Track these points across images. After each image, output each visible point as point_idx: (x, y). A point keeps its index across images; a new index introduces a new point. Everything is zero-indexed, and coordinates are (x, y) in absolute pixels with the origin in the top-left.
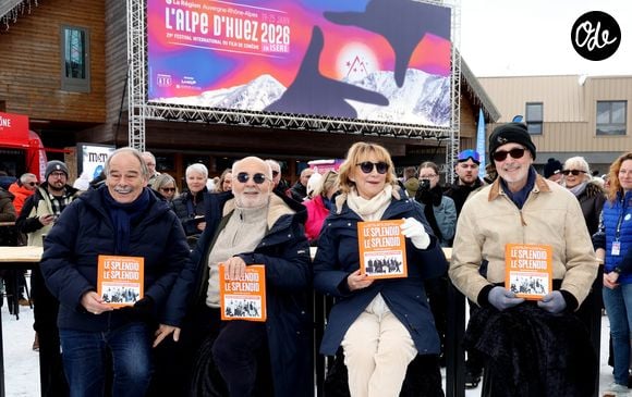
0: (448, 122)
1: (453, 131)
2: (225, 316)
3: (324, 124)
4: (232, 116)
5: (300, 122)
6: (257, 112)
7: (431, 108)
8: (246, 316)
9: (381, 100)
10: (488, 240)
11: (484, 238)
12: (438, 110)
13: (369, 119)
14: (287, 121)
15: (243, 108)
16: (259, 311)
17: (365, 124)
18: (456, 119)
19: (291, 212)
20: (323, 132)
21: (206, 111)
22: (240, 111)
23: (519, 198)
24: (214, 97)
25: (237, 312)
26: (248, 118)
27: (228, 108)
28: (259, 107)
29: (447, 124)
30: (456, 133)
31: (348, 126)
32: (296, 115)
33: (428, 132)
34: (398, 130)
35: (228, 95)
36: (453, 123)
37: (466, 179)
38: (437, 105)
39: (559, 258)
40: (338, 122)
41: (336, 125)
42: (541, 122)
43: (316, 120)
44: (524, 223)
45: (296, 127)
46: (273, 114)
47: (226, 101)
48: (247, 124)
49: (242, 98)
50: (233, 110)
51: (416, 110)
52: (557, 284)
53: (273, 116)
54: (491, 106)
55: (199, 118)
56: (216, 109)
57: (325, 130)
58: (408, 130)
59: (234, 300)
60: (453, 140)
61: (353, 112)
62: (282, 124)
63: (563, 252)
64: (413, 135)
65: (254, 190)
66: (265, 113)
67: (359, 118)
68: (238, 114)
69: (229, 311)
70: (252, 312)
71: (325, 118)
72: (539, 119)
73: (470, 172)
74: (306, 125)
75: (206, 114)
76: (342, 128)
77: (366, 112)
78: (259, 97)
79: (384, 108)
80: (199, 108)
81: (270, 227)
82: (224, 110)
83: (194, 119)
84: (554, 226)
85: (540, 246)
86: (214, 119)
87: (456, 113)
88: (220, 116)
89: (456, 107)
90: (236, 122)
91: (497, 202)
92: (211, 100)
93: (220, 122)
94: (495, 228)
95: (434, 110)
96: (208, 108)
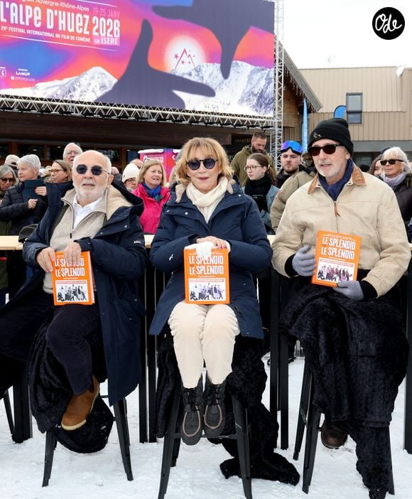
0: (272, 112)
1: (276, 121)
2: (57, 302)
3: (154, 114)
4: (65, 107)
5: (130, 112)
6: (89, 103)
7: (256, 99)
9: (207, 91)
10: (307, 230)
11: (304, 228)
12: (262, 101)
13: (197, 110)
14: (118, 111)
15: (75, 99)
16: (87, 295)
17: (193, 114)
18: (279, 109)
19: (128, 205)
20: (153, 122)
21: (40, 102)
22: (73, 102)
23: (334, 190)
24: (48, 88)
25: (68, 297)
26: (80, 109)
27: (61, 99)
28: (91, 97)
29: (271, 114)
30: (279, 123)
31: (176, 116)
32: (126, 106)
33: (253, 122)
34: (224, 120)
35: (61, 87)
36: (277, 112)
37: (286, 168)
38: (261, 96)
40: (166, 112)
41: (166, 115)
42: (361, 112)
43: (145, 111)
44: (337, 215)
45: (127, 117)
46: (104, 104)
47: (59, 92)
48: (79, 114)
49: (74, 89)
50: (66, 101)
51: (242, 101)
53: (103, 107)
54: (313, 96)
55: (34, 108)
56: (50, 100)
57: (154, 120)
58: (234, 121)
59: (64, 286)
60: (277, 129)
61: (181, 102)
62: (113, 114)
63: (377, 242)
64: (238, 125)
65: (91, 182)
66: (97, 104)
67: (187, 109)
68: (71, 104)
69: (60, 296)
70: (80, 296)
71: (154, 109)
72: (359, 109)
73: (289, 162)
74: (136, 115)
75: (40, 105)
76: (171, 118)
77: (194, 103)
78: (90, 88)
79: (211, 99)
80: (33, 99)
81: (108, 218)
82: (58, 101)
83: (29, 109)
84: (367, 218)
86: (47, 110)
87: (280, 103)
88: (53, 106)
89: (280, 98)
90: (69, 113)
91: (315, 195)
92: (44, 91)
93: (54, 112)
95: (258, 101)
96: (42, 99)
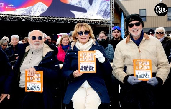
0: (110, 18)
1: (111, 21)
2: (27, 90)
3: (63, 20)
4: (28, 18)
5: (53, 20)
6: (37, 16)
7: (103, 13)
8: (35, 90)
10: (126, 58)
11: (125, 58)
12: (105, 13)
13: (80, 18)
14: (49, 19)
15: (32, 15)
16: (40, 89)
17: (78, 20)
18: (113, 16)
21: (18, 16)
22: (31, 16)
23: (138, 42)
24: (21, 11)
26: (34, 19)
27: (26, 15)
28: (38, 14)
29: (109, 19)
30: (113, 22)
31: (72, 20)
32: (52, 17)
33: (102, 22)
34: (90, 21)
35: (26, 10)
36: (112, 18)
38: (105, 12)
39: (154, 64)
40: (68, 19)
41: (67, 20)
42: (145, 17)
43: (60, 19)
44: (140, 52)
45: (52, 21)
46: (43, 17)
47: (25, 12)
48: (33, 21)
49: (31, 11)
50: (28, 16)
51: (97, 14)
52: (154, 74)
53: (43, 18)
54: (126, 11)
55: (15, 19)
56: (21, 15)
57: (63, 22)
58: (95, 22)
60: (112, 24)
62: (47, 20)
63: (156, 62)
65: (38, 43)
66: (40, 16)
67: (76, 18)
68: (30, 17)
71: (63, 18)
72: (145, 15)
73: (117, 34)
74: (56, 21)
75: (17, 18)
76: (70, 21)
77: (78, 15)
78: (38, 11)
79: (85, 13)
80: (15, 15)
81: (44, 57)
82: (25, 16)
83: (13, 19)
84: (152, 52)
85: (147, 60)
86: (21, 19)
87: (113, 14)
88: (23, 18)
89: (113, 12)
90: (30, 20)
91: (129, 44)
92: (19, 12)
93: (23, 20)
94: (129, 54)
95: (104, 13)
